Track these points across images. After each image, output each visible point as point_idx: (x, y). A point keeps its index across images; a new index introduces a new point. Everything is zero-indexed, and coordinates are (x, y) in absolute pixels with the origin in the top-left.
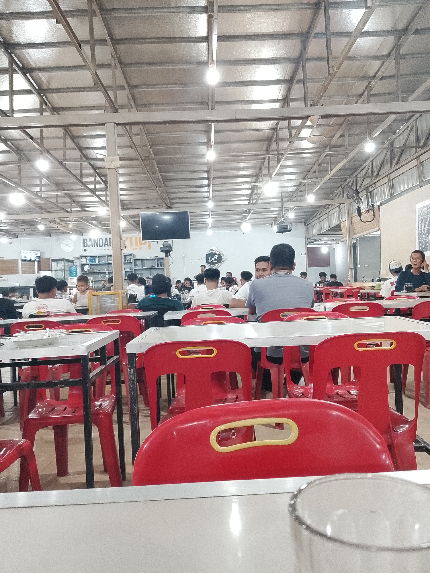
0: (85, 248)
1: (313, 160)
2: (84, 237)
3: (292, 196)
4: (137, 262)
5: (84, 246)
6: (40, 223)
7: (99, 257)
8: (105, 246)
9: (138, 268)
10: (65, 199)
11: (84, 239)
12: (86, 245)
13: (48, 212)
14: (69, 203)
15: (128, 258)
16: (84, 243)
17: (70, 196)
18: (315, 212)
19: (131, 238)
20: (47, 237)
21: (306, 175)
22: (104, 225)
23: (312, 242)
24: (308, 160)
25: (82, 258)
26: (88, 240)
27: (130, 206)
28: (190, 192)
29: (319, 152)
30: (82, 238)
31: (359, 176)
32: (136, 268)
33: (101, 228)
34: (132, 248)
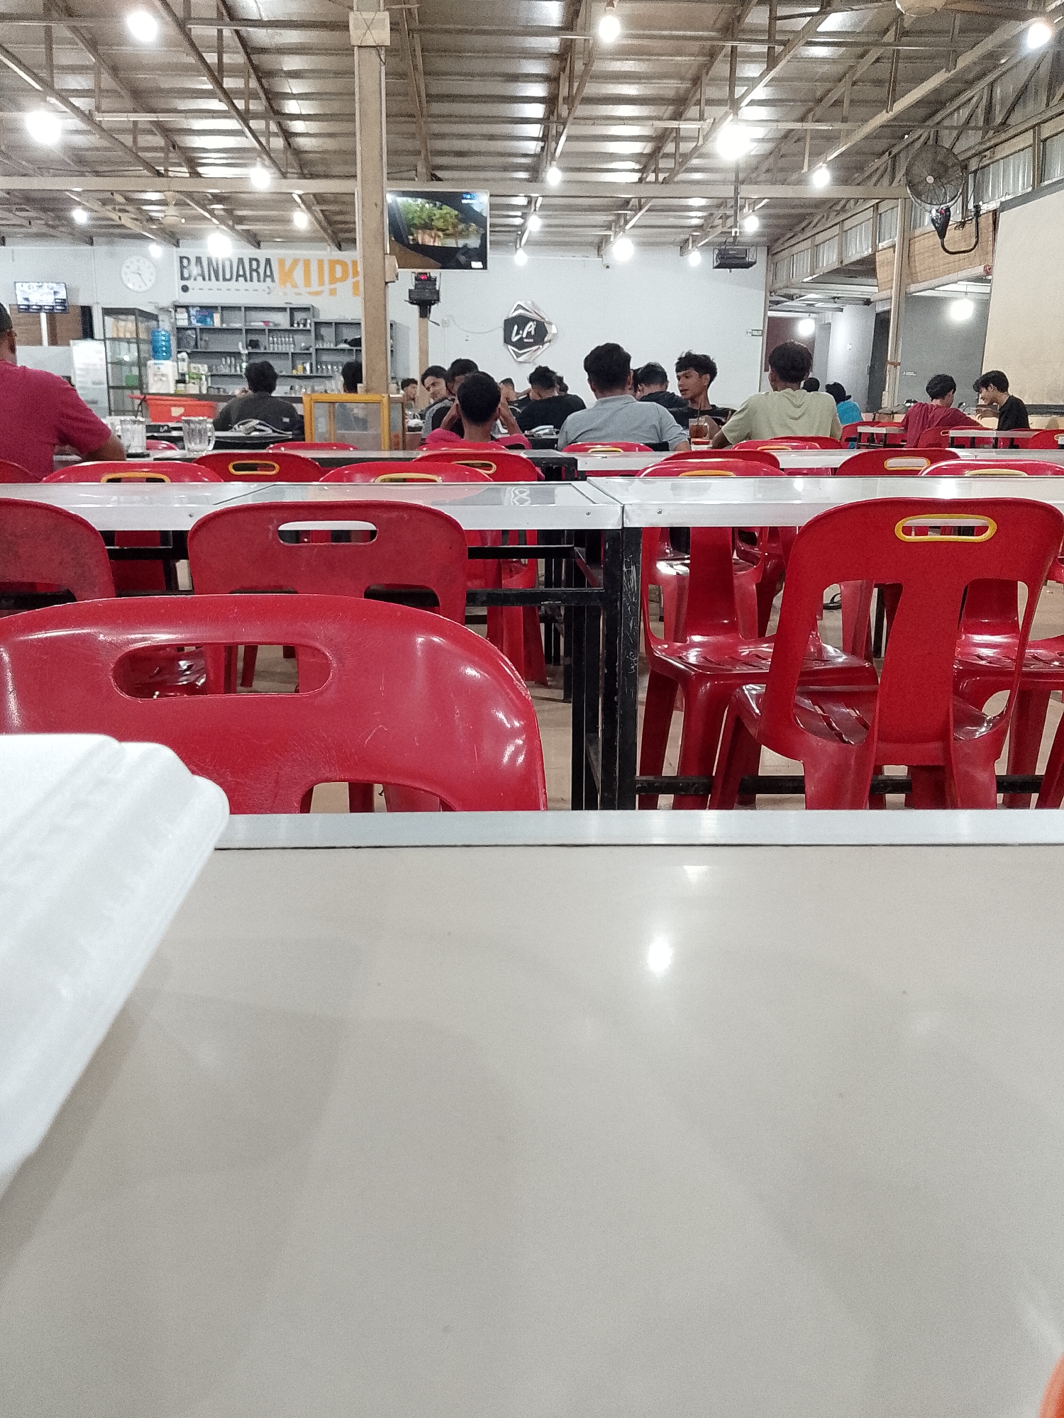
0: (185, 283)
1: (840, 69)
2: (183, 251)
3: (757, 168)
4: (323, 331)
5: (183, 278)
6: (79, 204)
7: (223, 308)
8: (237, 280)
9: (325, 347)
10: (150, 138)
11: (181, 258)
12: (186, 275)
13: (97, 174)
14: (161, 149)
15: (299, 316)
16: (182, 267)
17: (165, 130)
18: (802, 217)
19: (307, 263)
20: (82, 248)
21: (810, 110)
22: (241, 220)
23: (778, 303)
24: (826, 68)
25: (179, 310)
26: (193, 261)
27: (320, 169)
28: (492, 137)
29: (863, 44)
30: (176, 252)
31: (946, 123)
32: (321, 347)
33: (232, 228)
34: (308, 289)
